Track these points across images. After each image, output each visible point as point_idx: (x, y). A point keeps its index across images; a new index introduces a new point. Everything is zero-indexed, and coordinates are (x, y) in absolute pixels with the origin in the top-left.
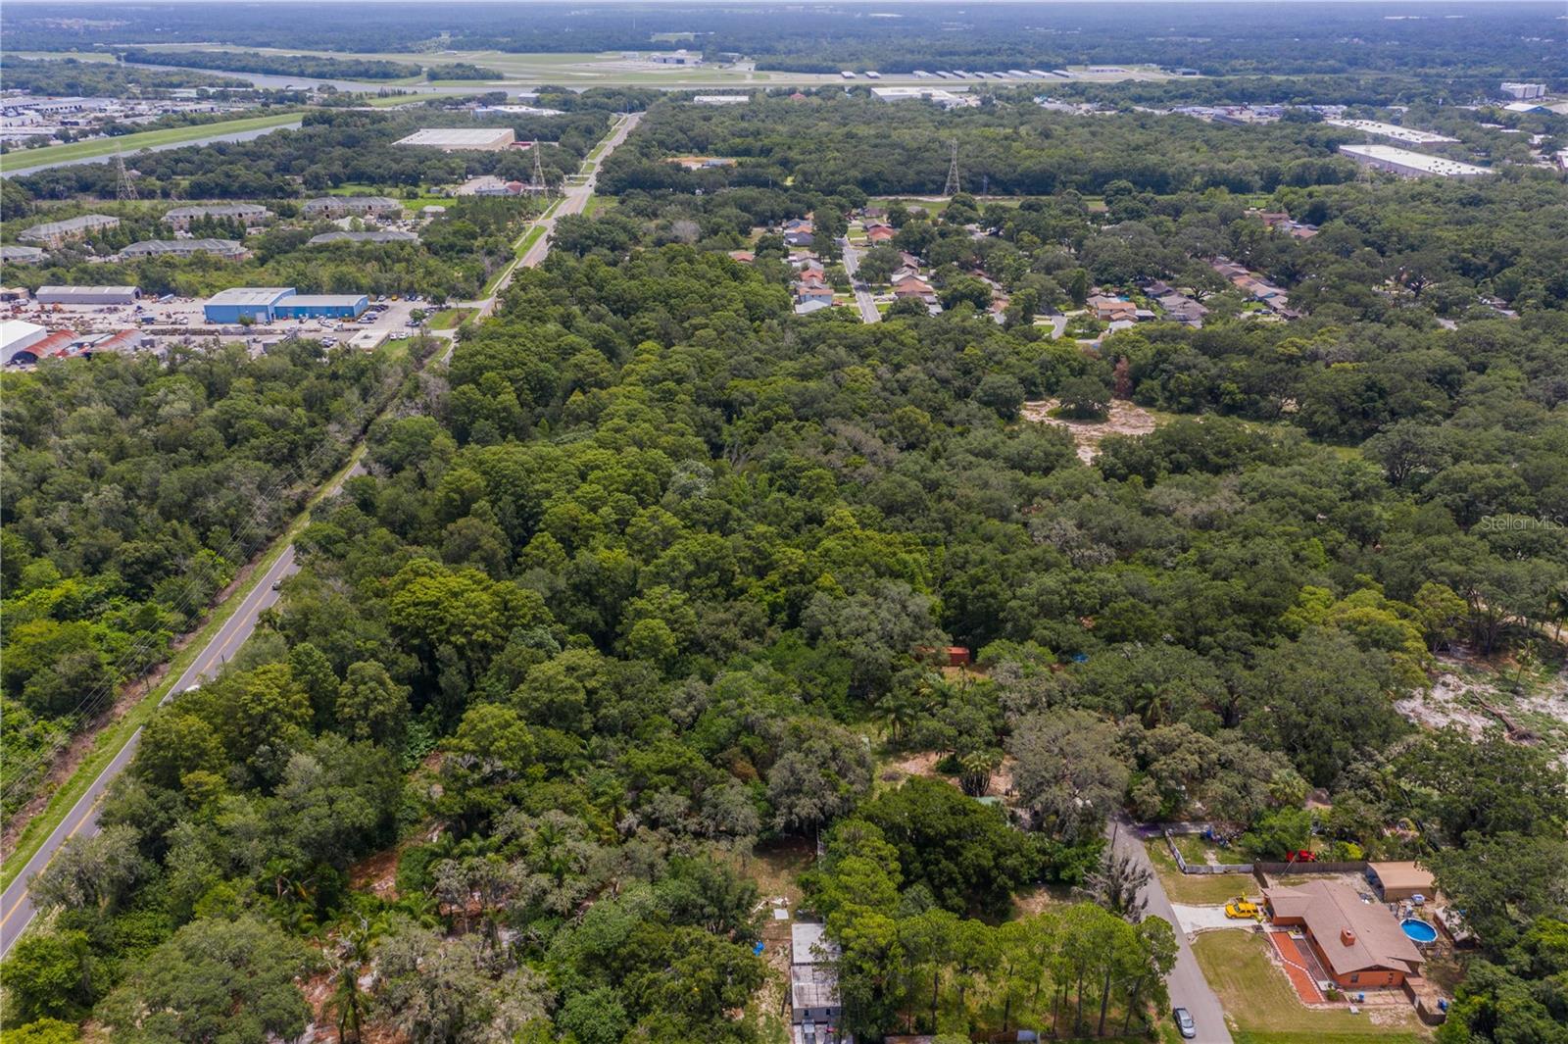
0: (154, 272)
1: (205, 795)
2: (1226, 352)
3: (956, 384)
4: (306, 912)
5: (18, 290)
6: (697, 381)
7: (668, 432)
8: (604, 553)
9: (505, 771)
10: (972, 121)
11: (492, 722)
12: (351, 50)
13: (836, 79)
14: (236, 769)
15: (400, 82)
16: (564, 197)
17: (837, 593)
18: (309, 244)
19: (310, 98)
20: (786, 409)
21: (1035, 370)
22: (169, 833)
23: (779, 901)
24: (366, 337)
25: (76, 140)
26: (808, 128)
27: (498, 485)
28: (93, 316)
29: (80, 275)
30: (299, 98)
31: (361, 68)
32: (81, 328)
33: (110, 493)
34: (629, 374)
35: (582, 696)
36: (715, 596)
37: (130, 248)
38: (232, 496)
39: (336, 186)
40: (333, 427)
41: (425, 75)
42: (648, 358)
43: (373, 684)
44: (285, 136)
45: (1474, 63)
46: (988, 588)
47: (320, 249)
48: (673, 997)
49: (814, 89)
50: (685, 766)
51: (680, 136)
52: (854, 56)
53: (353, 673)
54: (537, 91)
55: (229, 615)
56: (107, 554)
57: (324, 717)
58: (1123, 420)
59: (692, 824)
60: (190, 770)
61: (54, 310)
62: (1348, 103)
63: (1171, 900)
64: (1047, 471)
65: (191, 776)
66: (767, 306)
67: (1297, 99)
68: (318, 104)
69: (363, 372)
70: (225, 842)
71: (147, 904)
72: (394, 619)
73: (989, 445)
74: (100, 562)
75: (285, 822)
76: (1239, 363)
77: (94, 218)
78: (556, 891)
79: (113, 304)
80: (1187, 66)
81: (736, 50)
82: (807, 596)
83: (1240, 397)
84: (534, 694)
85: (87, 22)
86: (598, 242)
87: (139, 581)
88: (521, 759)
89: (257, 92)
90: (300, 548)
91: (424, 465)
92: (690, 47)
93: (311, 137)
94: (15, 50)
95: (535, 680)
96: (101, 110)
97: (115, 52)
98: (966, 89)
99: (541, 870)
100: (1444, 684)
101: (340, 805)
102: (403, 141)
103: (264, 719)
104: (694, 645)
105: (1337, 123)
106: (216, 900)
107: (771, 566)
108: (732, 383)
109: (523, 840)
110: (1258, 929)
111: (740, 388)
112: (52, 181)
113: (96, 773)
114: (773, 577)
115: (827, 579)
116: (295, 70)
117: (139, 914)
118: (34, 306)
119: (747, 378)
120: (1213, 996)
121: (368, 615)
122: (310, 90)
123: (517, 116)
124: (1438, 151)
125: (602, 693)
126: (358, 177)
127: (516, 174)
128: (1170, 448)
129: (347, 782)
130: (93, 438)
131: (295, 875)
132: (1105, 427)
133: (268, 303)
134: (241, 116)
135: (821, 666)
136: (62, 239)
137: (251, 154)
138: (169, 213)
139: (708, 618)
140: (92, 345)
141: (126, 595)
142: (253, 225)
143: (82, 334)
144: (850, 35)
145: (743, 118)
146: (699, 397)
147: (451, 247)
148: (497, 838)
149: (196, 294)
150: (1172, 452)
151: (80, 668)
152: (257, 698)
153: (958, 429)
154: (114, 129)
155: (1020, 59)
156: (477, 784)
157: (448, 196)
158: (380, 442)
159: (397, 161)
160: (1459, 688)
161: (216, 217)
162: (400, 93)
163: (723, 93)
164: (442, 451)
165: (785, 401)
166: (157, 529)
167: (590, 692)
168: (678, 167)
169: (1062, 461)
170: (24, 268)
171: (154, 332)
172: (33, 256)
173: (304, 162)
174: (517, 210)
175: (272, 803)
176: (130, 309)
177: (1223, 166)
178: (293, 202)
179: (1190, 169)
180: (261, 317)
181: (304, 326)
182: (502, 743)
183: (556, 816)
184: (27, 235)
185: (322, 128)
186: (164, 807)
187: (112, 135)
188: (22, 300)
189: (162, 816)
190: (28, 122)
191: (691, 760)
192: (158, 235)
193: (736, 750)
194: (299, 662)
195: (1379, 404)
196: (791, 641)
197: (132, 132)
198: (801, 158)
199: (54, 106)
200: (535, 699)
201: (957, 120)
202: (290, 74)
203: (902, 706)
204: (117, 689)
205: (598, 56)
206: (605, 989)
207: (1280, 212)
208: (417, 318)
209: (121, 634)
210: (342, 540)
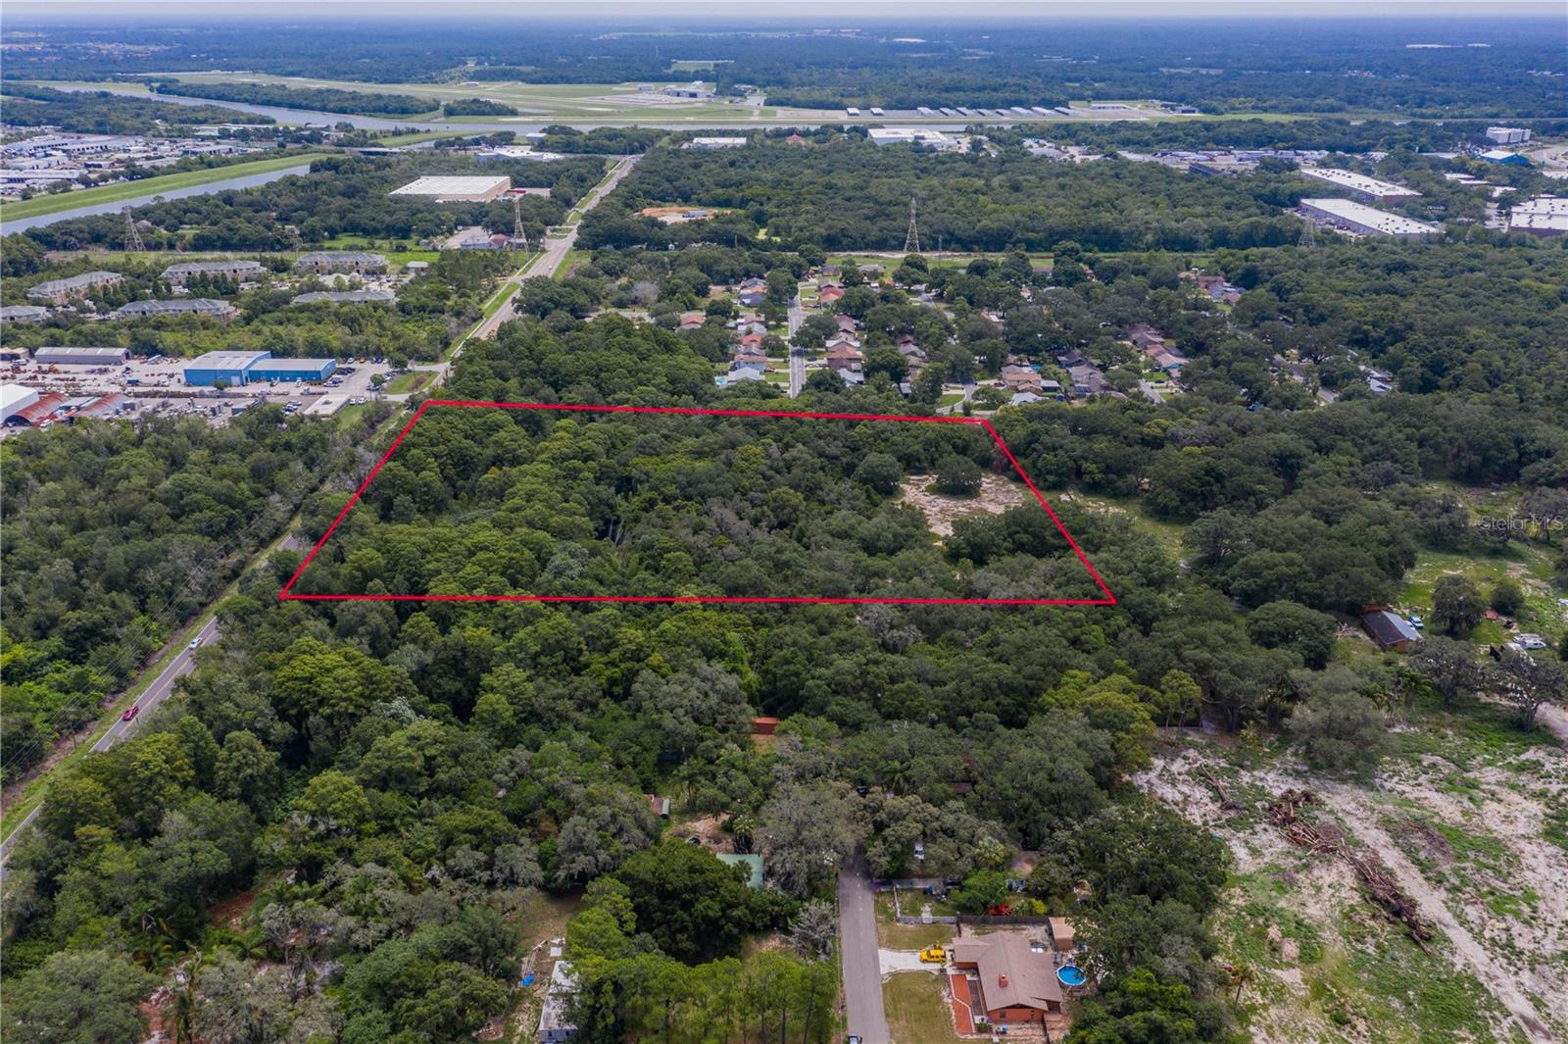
0: (145, 332)
1: (94, 845)
2: (1096, 432)
3: (844, 460)
4: (166, 943)
5: (19, 351)
6: (604, 460)
7: (560, 512)
8: (470, 631)
9: (339, 828)
10: (953, 169)
11: (331, 788)
12: (377, 81)
13: (839, 116)
14: (126, 822)
15: (417, 117)
16: (544, 251)
17: (664, 671)
18: (293, 304)
19: (327, 137)
20: (672, 490)
21: (918, 447)
22: (59, 877)
23: (557, 941)
24: (326, 403)
25: (97, 185)
26: (792, 176)
27: (396, 563)
28: (84, 376)
29: (76, 337)
30: (316, 137)
31: (381, 104)
32: (72, 389)
33: (61, 567)
34: (542, 451)
35: (420, 762)
36: (559, 672)
37: (128, 307)
38: (170, 568)
39: (332, 238)
40: (275, 498)
41: (442, 110)
42: (563, 434)
43: (244, 751)
44: (292, 181)
45: (1474, 101)
46: (792, 668)
47: (302, 309)
48: (421, 1019)
49: (813, 128)
50: (488, 827)
51: (666, 185)
52: (863, 91)
53: (230, 741)
54: (544, 131)
55: (156, 676)
56: (54, 621)
57: (204, 777)
58: (992, 496)
59: (485, 876)
60: (84, 824)
61: (51, 371)
62: (1331, 149)
63: (880, 946)
64: (892, 552)
65: (83, 829)
66: (689, 380)
67: (1280, 145)
68: (333, 144)
69: (311, 443)
70: (104, 884)
71: (40, 934)
72: (276, 692)
73: (845, 527)
74: (49, 628)
75: (153, 869)
76: (1101, 444)
77: (101, 272)
78: (361, 931)
79: (103, 365)
80: (1188, 104)
81: (751, 82)
82: (636, 673)
83: (1098, 476)
84: (377, 762)
85: (128, 47)
86: (557, 305)
87: (81, 644)
88: (356, 817)
89: (276, 130)
90: (221, 618)
91: (343, 540)
92: (706, 79)
93: (317, 184)
94: (53, 79)
95: (378, 750)
96: (125, 151)
97: (148, 82)
98: (962, 128)
99: (352, 914)
100: (1185, 758)
101: (200, 857)
102: (402, 191)
103: (151, 780)
104: (531, 716)
105: (1310, 172)
106: (85, 934)
107: (615, 644)
108: (635, 460)
109: (342, 888)
110: (943, 971)
111: (640, 464)
112: (65, 234)
113: (20, 820)
114: (615, 654)
115: (655, 659)
116: (318, 104)
117: (33, 942)
118: (33, 365)
119: (651, 455)
120: (886, 1026)
121: (254, 687)
122: (328, 128)
123: (517, 161)
124: (1397, 205)
125: (440, 759)
126: (353, 229)
127: (502, 227)
128: (1015, 528)
129: (212, 835)
130: (56, 511)
131: (157, 912)
132: (974, 504)
133: (242, 367)
134: (257, 157)
135: (637, 736)
136: (67, 295)
137: (256, 203)
138: (169, 269)
139: (547, 692)
140: (79, 408)
141: (67, 658)
142: (247, 280)
143: (72, 395)
144: (865, 65)
145: (732, 164)
146: (602, 473)
147: (422, 308)
148: (322, 884)
149: (182, 354)
150: (1017, 532)
151: (14, 729)
152: (145, 764)
153: (828, 508)
154: (133, 173)
155: (1023, 95)
156: (314, 839)
157: (435, 250)
158: (313, 513)
159: (390, 213)
160: (1195, 762)
161: (210, 275)
162: (414, 132)
163: (723, 134)
164: (362, 527)
165: (673, 481)
166: (100, 601)
167: (429, 759)
168: (653, 222)
169: (910, 543)
170: (29, 327)
171: (137, 395)
172: (37, 315)
173: (304, 213)
174: (494, 265)
175: (146, 852)
176: (119, 370)
177: (1175, 225)
178: (287, 255)
179: (1142, 228)
180: (236, 380)
181: (274, 390)
182: (338, 805)
183: (371, 868)
184: (34, 293)
185: (328, 175)
186: (59, 855)
187: (131, 179)
188: (22, 360)
189: (57, 862)
190: (54, 164)
191: (493, 822)
192: (156, 293)
193: (542, 811)
194: (185, 733)
195: (1215, 488)
196: (616, 713)
197: (150, 176)
198: (775, 210)
199: (80, 146)
200: (377, 766)
201: (940, 167)
202: (313, 109)
203: (695, 775)
204: (48, 744)
205: (616, 88)
206: (377, 1012)
207: (1216, 274)
208: (377, 382)
209: (58, 695)
210: (258, 611)
